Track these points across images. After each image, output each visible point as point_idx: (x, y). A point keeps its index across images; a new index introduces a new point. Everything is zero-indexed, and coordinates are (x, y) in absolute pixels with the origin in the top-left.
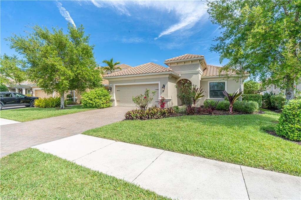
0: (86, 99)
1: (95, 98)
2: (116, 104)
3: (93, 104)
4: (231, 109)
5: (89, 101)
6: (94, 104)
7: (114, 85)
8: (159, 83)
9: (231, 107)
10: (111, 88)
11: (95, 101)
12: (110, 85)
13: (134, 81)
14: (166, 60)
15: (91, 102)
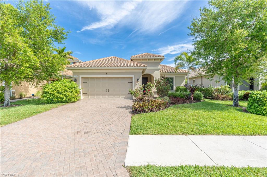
0: (53, 93)
1: (66, 91)
2: (82, 97)
3: (63, 98)
4: (193, 98)
5: (58, 95)
6: (65, 98)
7: (81, 76)
8: (133, 76)
9: (192, 97)
10: (76, 80)
11: (65, 95)
12: (75, 76)
13: (107, 73)
14: (132, 56)
15: (61, 96)
